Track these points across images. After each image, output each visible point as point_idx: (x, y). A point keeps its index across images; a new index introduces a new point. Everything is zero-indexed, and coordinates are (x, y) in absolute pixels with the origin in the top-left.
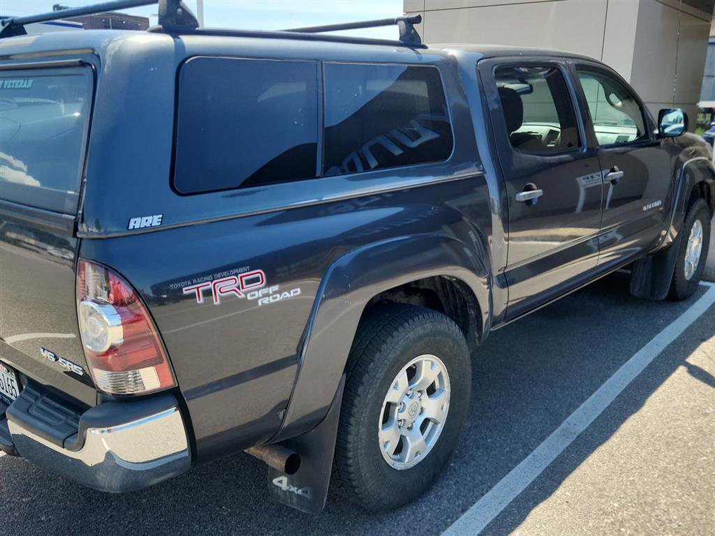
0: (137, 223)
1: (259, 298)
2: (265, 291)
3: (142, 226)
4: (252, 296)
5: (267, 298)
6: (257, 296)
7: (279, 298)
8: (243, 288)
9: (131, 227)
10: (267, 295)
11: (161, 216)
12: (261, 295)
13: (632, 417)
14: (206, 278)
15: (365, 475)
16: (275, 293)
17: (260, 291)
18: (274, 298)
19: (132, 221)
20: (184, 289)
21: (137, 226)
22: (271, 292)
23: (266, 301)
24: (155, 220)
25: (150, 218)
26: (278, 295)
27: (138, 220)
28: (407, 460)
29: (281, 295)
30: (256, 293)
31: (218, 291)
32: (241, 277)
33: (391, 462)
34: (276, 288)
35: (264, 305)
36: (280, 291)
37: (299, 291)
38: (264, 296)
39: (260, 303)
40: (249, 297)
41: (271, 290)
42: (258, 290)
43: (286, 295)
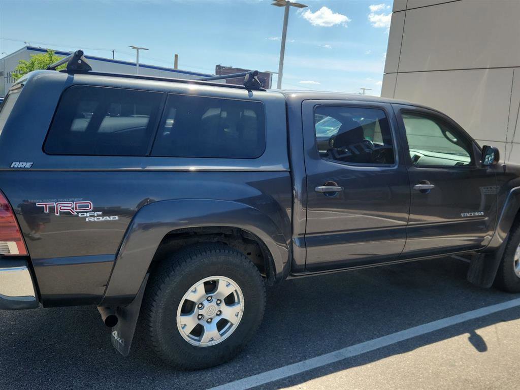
0: (16, 165)
1: (87, 217)
2: (92, 214)
3: (19, 167)
4: (82, 215)
5: (93, 218)
6: (85, 215)
7: (101, 219)
8: (76, 209)
9: (12, 166)
10: (93, 216)
11: (32, 163)
12: (88, 215)
13: (396, 356)
14: (52, 200)
15: (161, 340)
16: (98, 216)
17: (88, 213)
18: (98, 219)
19: (14, 163)
20: (37, 204)
21: (16, 166)
22: (96, 215)
23: (92, 219)
24: (28, 165)
25: (25, 164)
26: (101, 218)
27: (17, 163)
28: (202, 341)
29: (103, 218)
30: (85, 214)
31: (59, 209)
32: (76, 203)
33: (187, 339)
34: (100, 213)
35: (90, 221)
36: (103, 216)
37: (117, 218)
38: (91, 216)
39: (87, 220)
40: (80, 215)
41: (96, 214)
42: (87, 212)
43: (107, 218)
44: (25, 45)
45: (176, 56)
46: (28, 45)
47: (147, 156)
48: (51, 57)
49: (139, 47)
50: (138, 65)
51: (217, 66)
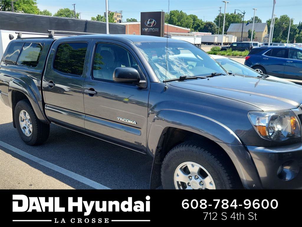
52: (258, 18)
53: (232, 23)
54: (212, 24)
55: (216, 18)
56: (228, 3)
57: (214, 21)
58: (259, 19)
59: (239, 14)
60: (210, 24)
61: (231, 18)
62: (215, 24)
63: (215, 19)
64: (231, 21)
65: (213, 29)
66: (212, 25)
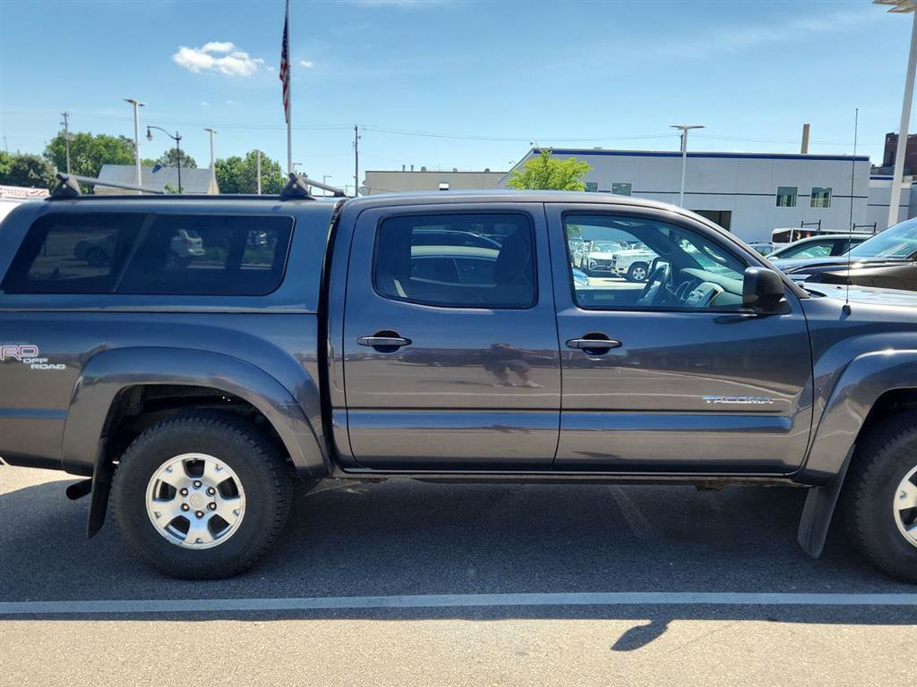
1: (32, 364)
2: (37, 360)
4: (27, 361)
6: (30, 362)
7: (47, 367)
8: (21, 354)
10: (38, 363)
12: (33, 362)
16: (44, 363)
17: (33, 360)
18: (43, 367)
22: (41, 362)
23: (37, 366)
28: (185, 540)
29: (49, 366)
30: (30, 360)
31: (4, 353)
32: (21, 347)
33: (164, 533)
34: (46, 360)
35: (35, 369)
36: (49, 363)
37: (64, 367)
38: (36, 363)
39: (32, 367)
40: (24, 361)
41: (41, 360)
42: (31, 358)
43: (52, 366)
44: (530, 148)
45: (806, 127)
46: (534, 146)
47: (113, 293)
48: (545, 162)
49: (688, 126)
50: (685, 156)
51: (888, 135)
52: (185, 155)
53: (108, 162)
54: (40, 162)
55: (50, 143)
56: (141, 105)
57: (45, 155)
58: (189, 157)
59: (123, 137)
60: (32, 163)
61: (101, 147)
62: (50, 163)
63: (48, 147)
64: (101, 156)
65: (45, 179)
66: (40, 167)
